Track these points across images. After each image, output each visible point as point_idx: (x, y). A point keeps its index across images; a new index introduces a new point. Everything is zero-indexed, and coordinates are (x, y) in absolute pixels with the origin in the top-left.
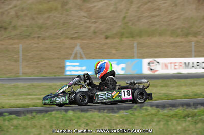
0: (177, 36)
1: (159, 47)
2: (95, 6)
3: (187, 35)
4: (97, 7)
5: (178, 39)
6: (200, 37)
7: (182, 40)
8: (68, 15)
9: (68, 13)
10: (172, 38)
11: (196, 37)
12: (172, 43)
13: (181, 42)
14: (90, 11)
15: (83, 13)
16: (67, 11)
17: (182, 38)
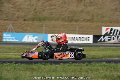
0: (66, 21)
1: (55, 27)
2: (18, 2)
3: (71, 21)
4: (19, 2)
5: (66, 23)
6: (79, 22)
7: (69, 23)
8: (2, 6)
9: (2, 5)
10: (62, 23)
11: (76, 22)
12: (63, 25)
13: (68, 25)
14: (15, 4)
15: (11, 6)
16: (2, 4)
17: (68, 22)
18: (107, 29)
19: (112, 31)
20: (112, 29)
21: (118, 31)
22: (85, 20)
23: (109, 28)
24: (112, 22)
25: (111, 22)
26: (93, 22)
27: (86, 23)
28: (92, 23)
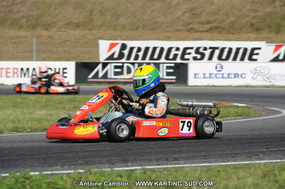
0: (20, 28)
3: (34, 27)
5: (22, 33)
6: (55, 30)
7: (28, 33)
10: (12, 31)
11: (47, 30)
12: (12, 38)
13: (26, 37)
18: (112, 46)
19: (126, 52)
20: (124, 47)
21: (139, 50)
22: (70, 23)
23: (116, 44)
24: (140, 29)
25: (138, 28)
26: (90, 30)
27: (72, 32)
28: (88, 32)
